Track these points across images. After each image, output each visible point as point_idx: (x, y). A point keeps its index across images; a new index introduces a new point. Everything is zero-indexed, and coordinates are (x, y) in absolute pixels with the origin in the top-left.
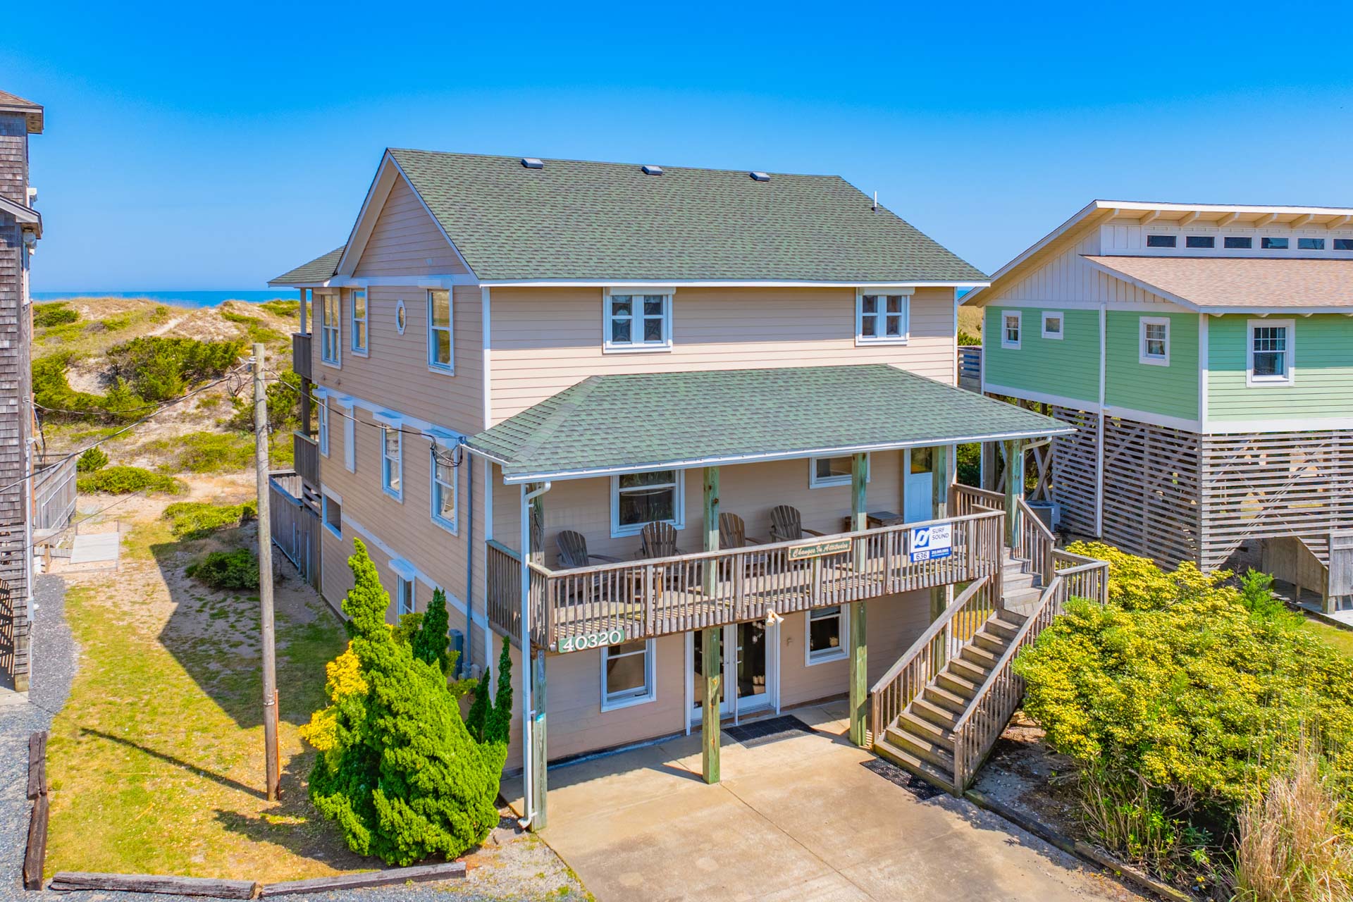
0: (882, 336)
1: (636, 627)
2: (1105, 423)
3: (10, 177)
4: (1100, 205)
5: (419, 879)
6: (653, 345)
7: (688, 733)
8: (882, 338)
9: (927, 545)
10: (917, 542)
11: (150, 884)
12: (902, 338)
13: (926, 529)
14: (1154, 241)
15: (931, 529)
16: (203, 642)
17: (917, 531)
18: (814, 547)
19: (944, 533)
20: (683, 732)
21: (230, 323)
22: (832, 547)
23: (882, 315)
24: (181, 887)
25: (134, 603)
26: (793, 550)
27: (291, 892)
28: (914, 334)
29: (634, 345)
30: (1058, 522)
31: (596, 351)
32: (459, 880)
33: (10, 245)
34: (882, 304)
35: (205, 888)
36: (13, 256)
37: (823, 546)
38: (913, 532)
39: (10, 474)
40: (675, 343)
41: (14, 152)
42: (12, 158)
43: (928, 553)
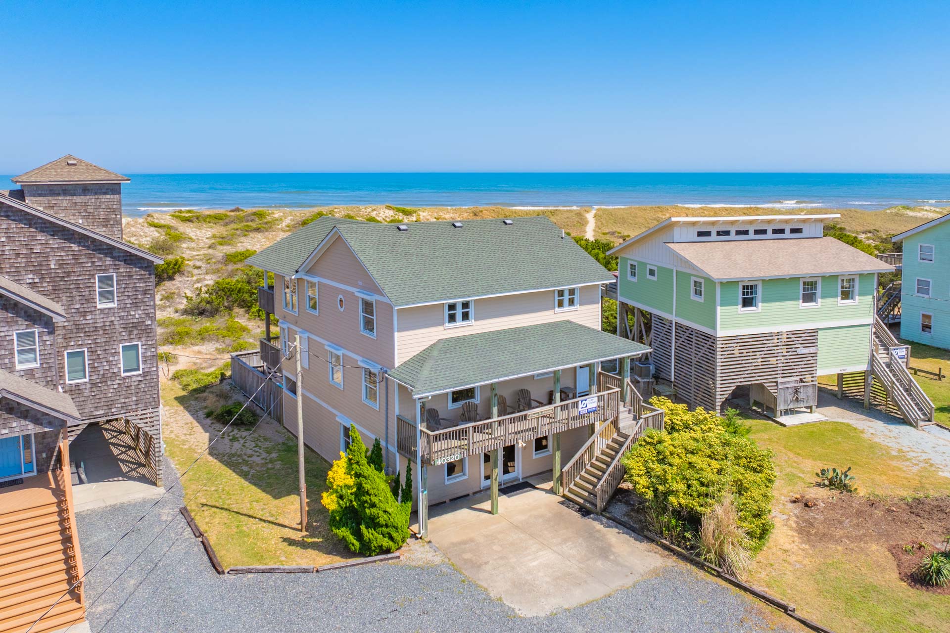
0: (566, 307)
1: (465, 452)
2: (676, 325)
3: (114, 216)
4: (673, 219)
5: (381, 560)
6: (466, 323)
8: (567, 308)
9: (586, 407)
10: (582, 406)
11: (271, 569)
12: (576, 307)
13: (586, 400)
14: (700, 234)
15: (588, 400)
16: (233, 456)
17: (582, 401)
18: (538, 413)
19: (594, 401)
20: (480, 492)
21: (153, 229)
22: (545, 412)
23: (566, 298)
24: (284, 569)
25: (185, 434)
26: (529, 415)
27: (330, 569)
28: (581, 304)
29: (458, 324)
30: (654, 372)
31: (441, 328)
32: (397, 560)
33: (150, 274)
34: (566, 294)
35: (294, 569)
36: (151, 280)
37: (542, 412)
38: (580, 402)
39: (153, 384)
40: (475, 320)
41: (115, 203)
42: (114, 207)
43: (586, 410)
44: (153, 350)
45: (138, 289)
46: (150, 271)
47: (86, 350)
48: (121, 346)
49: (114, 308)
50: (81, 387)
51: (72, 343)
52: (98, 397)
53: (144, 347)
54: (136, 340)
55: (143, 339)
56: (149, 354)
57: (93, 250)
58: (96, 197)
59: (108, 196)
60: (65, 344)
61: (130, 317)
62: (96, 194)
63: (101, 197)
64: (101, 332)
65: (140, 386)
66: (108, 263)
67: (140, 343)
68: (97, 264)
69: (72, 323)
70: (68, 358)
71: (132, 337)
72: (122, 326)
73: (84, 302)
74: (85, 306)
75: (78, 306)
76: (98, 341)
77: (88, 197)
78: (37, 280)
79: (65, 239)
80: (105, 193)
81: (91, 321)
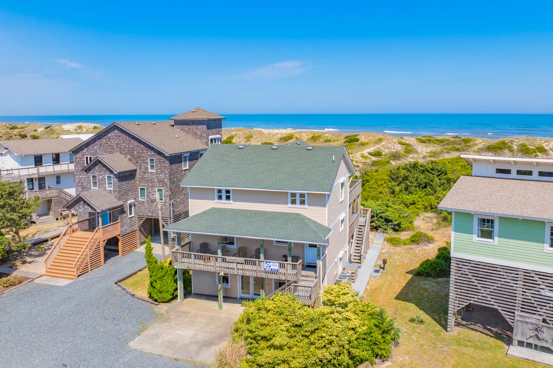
0: (296, 205)
6: (227, 201)
7: (238, 299)
9: (270, 267)
10: (267, 265)
12: (305, 206)
13: (270, 263)
14: (499, 171)
15: (271, 263)
17: (266, 263)
18: (233, 259)
19: (276, 265)
20: (237, 298)
22: (238, 261)
23: (298, 199)
26: (227, 259)
29: (223, 201)
31: (214, 201)
34: (298, 196)
35: (129, 292)
40: (233, 201)
43: (270, 269)
44: (167, 193)
45: (162, 166)
46: (166, 159)
47: (145, 188)
48: (157, 188)
49: (154, 172)
50: (144, 203)
51: (141, 185)
52: (149, 208)
53: (165, 191)
54: (162, 187)
55: (164, 187)
56: (166, 194)
57: (148, 148)
58: (197, 126)
59: (201, 126)
60: (139, 184)
61: (160, 177)
62: (197, 125)
63: (199, 126)
64: (150, 182)
65: (163, 207)
66: (152, 153)
67: (163, 189)
68: (149, 154)
69: (141, 176)
70: (140, 190)
71: (160, 186)
72: (158, 181)
73: (145, 168)
74: (145, 170)
75: (143, 170)
76: (149, 185)
77: (194, 126)
78: (131, 158)
79: (139, 143)
80: (200, 125)
81: (147, 177)
